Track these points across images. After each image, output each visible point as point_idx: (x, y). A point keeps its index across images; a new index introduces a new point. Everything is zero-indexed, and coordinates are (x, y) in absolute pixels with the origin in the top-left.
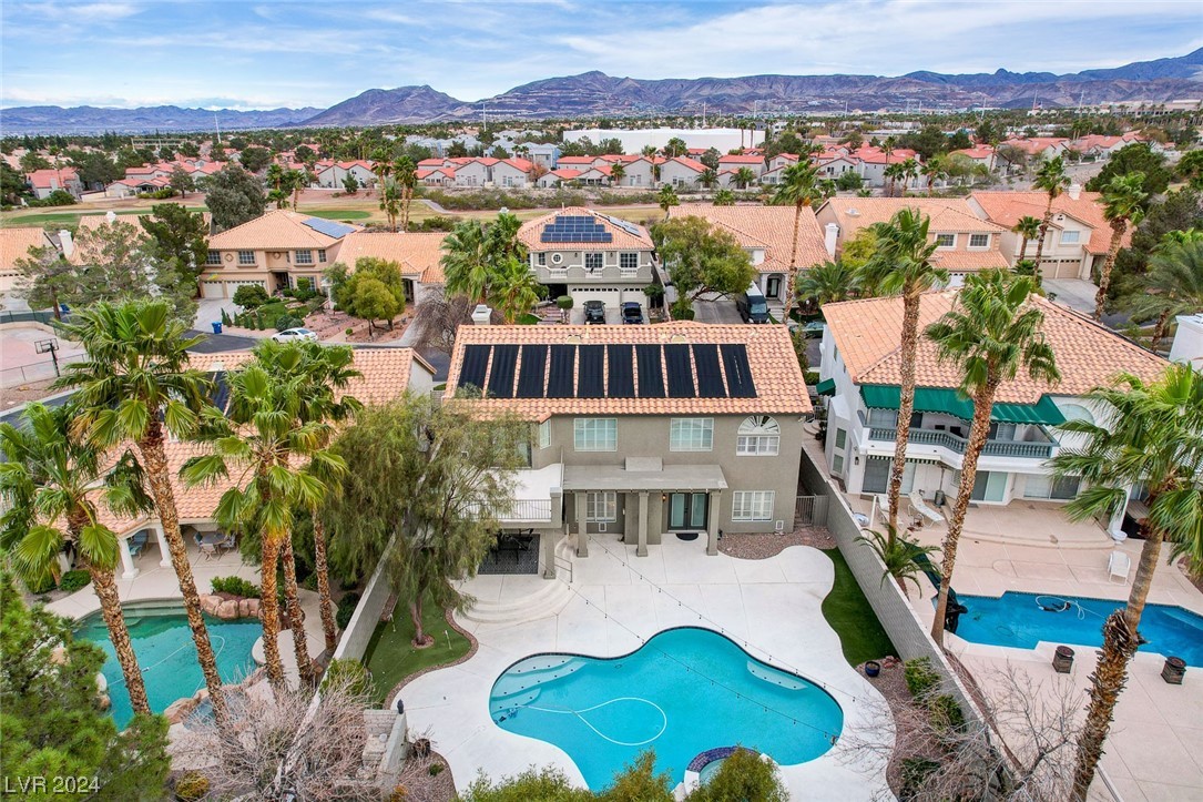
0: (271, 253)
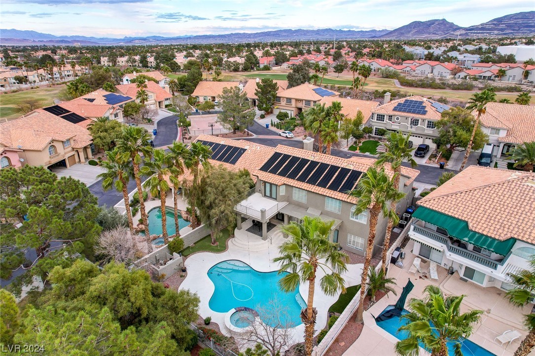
0: (297, 100)
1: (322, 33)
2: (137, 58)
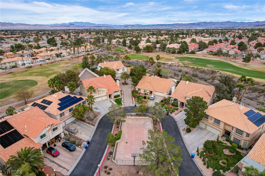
0: (227, 124)
1: (224, 24)
2: (121, 40)
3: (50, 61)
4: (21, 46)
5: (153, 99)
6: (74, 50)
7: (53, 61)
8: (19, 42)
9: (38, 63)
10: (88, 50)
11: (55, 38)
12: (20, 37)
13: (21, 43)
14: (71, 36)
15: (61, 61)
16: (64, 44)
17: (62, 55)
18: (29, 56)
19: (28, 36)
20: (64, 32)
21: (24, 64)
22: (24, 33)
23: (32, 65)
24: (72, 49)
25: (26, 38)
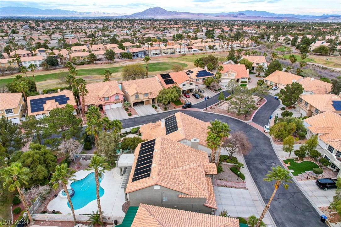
0: (312, 106)
2: (291, 38)
3: (202, 52)
4: (181, 36)
5: (274, 89)
6: (228, 43)
7: (205, 52)
8: (179, 32)
9: (191, 52)
10: (243, 46)
11: (215, 30)
12: (182, 27)
13: (182, 33)
14: (233, 29)
15: (212, 53)
16: (221, 37)
17: (214, 48)
18: (186, 45)
19: (188, 27)
20: (229, 23)
21: (180, 52)
22: (185, 23)
23: (187, 53)
24: (226, 42)
25: (187, 29)
